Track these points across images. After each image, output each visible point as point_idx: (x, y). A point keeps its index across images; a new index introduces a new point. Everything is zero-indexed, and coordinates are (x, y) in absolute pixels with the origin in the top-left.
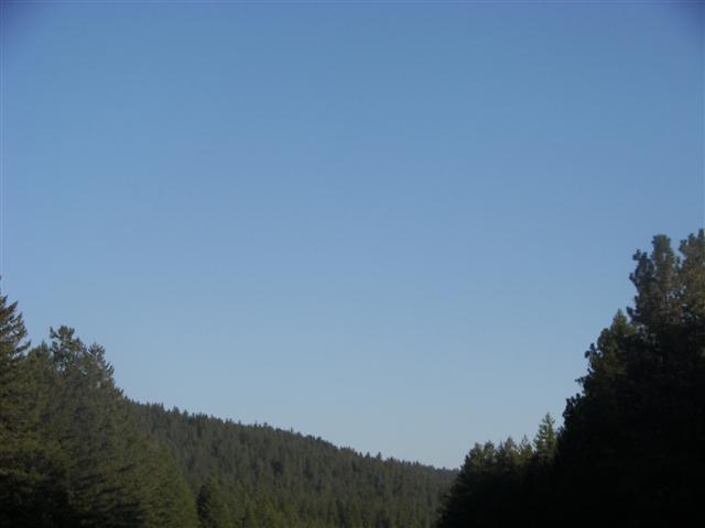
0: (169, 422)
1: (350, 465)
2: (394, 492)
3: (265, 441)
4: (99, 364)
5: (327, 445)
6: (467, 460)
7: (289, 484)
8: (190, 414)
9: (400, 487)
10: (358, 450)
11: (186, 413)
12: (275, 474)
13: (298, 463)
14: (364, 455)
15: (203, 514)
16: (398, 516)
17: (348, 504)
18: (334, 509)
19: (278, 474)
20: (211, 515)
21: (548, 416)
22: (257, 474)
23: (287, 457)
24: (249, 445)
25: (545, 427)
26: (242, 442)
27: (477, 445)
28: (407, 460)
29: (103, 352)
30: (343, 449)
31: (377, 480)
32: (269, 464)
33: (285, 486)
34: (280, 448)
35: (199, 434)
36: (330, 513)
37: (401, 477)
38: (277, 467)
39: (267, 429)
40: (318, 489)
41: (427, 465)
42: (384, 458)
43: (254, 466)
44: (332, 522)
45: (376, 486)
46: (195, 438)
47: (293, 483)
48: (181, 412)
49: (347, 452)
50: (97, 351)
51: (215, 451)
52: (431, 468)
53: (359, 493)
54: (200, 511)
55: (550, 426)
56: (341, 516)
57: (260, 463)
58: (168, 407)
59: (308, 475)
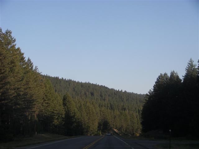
0: (60, 82)
1: (114, 93)
2: (126, 100)
3: (89, 87)
4: (10, 38)
5: (107, 88)
6: (158, 80)
7: (96, 98)
8: (67, 80)
9: (128, 99)
10: (115, 89)
11: (65, 79)
12: (92, 96)
13: (98, 93)
14: (117, 90)
15: (65, 104)
16: (128, 107)
17: (113, 103)
18: (109, 105)
19: (93, 96)
20: (67, 105)
21: (191, 60)
22: (86, 96)
23: (95, 91)
24: (84, 88)
25: (190, 64)
26: (82, 87)
27: (161, 74)
28: (130, 92)
29: (11, 33)
30: (111, 89)
31: (121, 97)
32: (90, 93)
33: (95, 99)
34: (93, 89)
35: (69, 85)
36: (108, 106)
37: (128, 96)
38: (92, 94)
39: (89, 84)
40: (104, 100)
41: (135, 93)
42: (123, 91)
43: (85, 94)
44: (109, 109)
45: (121, 99)
46: (68, 86)
47: (97, 98)
48: (64, 79)
49: (112, 90)
50: (8, 33)
51: (74, 90)
52: (137, 94)
53: (117, 101)
54: (64, 104)
55: (192, 63)
56: (111, 107)
57: (87, 93)
58: (60, 78)
59: (101, 96)
